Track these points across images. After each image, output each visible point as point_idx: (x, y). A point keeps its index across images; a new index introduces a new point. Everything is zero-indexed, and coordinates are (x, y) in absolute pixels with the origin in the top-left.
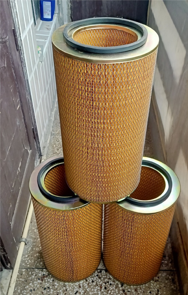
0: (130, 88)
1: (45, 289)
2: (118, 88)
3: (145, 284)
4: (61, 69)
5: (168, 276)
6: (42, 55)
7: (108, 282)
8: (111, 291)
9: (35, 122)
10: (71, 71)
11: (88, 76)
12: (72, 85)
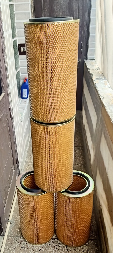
1: (22, 248)
2: (58, 136)
3: (80, 247)
5: (94, 242)
6: (22, 118)
7: (58, 245)
8: (60, 250)
10: (38, 129)
11: (45, 131)
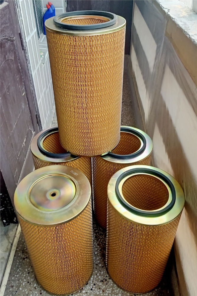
0: (104, 56)
2: (95, 56)
4: (52, 44)
7: (98, 233)
8: (101, 239)
9: (38, 110)
10: (59, 44)
11: (71, 47)
12: (60, 56)
